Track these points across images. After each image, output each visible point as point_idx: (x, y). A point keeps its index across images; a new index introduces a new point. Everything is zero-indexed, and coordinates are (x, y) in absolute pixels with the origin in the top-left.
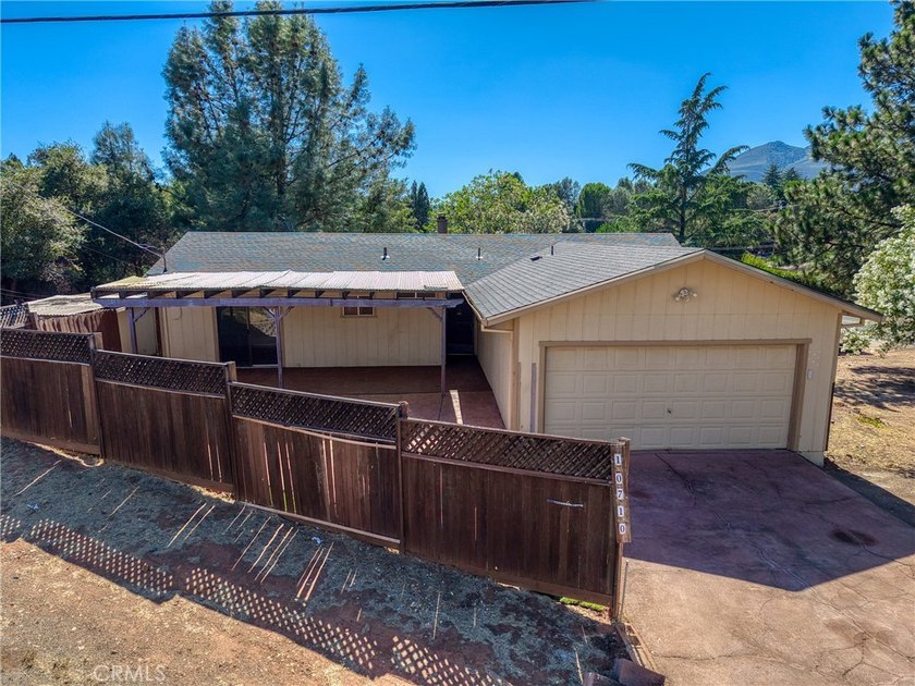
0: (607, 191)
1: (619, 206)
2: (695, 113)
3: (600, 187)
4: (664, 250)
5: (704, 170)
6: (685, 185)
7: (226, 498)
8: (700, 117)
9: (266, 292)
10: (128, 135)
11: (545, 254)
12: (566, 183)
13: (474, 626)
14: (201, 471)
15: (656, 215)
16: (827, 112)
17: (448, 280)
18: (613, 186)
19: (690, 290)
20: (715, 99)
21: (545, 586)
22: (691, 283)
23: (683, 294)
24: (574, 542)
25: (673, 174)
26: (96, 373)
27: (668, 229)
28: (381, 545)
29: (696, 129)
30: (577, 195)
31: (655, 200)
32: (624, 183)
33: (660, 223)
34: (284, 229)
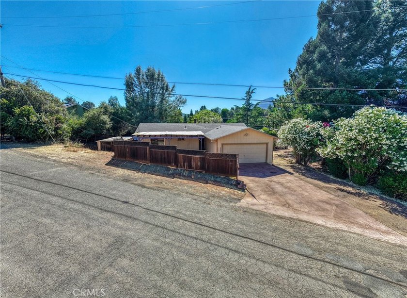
0: (228, 110)
1: (232, 115)
2: (249, 94)
3: (226, 109)
4: (242, 127)
5: (252, 108)
6: (248, 111)
7: (175, 168)
8: (250, 95)
9: (166, 135)
10: (116, 99)
11: (219, 127)
12: (217, 108)
13: (218, 179)
14: (170, 163)
15: (241, 118)
16: (277, 96)
17: (200, 133)
18: (229, 109)
19: (247, 134)
20: (254, 91)
21: (227, 175)
22: (247, 133)
23: (246, 135)
24: (231, 168)
25: (245, 108)
26: (150, 148)
27: (244, 122)
28: (201, 172)
29: (250, 98)
30: (220, 111)
31: (240, 115)
32: (233, 109)
33: (241, 120)
34: (158, 122)
